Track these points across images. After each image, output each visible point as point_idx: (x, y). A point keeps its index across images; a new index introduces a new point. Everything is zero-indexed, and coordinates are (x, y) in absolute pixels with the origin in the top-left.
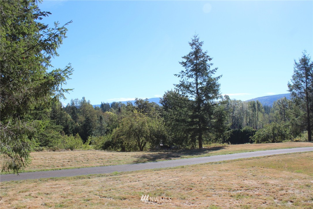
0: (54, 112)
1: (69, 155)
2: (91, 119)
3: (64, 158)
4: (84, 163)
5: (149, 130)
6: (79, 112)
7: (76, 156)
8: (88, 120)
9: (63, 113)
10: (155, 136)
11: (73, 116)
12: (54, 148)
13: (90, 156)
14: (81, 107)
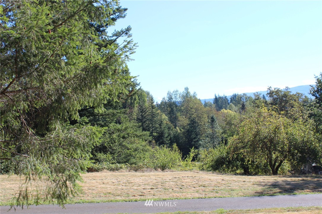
0: (141, 112)
1: (154, 177)
2: (199, 122)
3: (146, 182)
4: (175, 192)
5: (288, 139)
6: (180, 110)
7: (165, 181)
8: (193, 123)
9: (155, 112)
10: (298, 151)
11: (171, 116)
12: (138, 167)
13: (186, 181)
14: (182, 104)
